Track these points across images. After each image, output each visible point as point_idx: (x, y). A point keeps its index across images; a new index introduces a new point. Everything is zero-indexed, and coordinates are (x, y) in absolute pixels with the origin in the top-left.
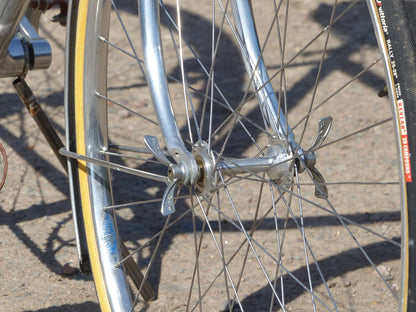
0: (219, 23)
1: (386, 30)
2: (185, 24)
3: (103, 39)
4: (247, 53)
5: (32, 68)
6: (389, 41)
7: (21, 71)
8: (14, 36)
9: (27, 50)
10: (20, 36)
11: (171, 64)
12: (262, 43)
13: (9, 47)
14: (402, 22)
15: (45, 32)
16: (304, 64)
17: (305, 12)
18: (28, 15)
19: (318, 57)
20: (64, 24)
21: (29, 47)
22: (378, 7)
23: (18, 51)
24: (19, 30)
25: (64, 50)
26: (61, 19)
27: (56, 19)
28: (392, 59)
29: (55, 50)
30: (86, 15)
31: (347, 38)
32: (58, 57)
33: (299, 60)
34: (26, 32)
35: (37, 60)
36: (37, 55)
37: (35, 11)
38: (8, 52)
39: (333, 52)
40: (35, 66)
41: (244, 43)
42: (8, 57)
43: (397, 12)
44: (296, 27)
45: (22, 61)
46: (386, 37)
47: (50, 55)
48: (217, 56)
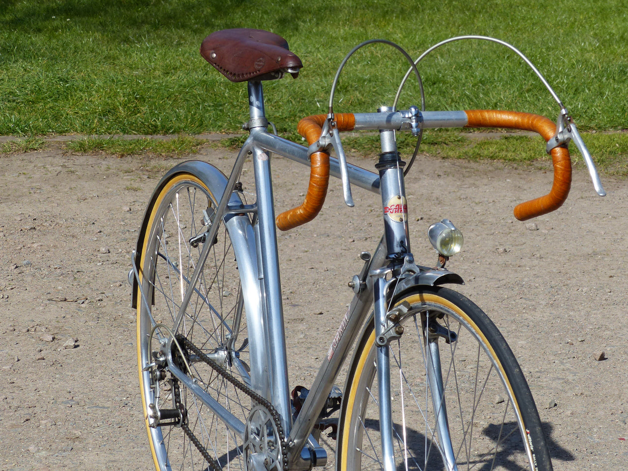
0: (431, 438)
1: (532, 449)
2: (408, 437)
3: (358, 449)
4: (447, 460)
5: (315, 466)
6: (534, 455)
7: (309, 467)
8: (304, 446)
9: (312, 455)
10: (308, 446)
11: (399, 460)
12: (455, 455)
13: (302, 453)
14: (542, 443)
15: (323, 440)
16: (481, 462)
17: (481, 429)
18: (313, 433)
19: (489, 457)
20: (334, 438)
21: (313, 453)
22: (527, 434)
23: (307, 455)
24: (308, 442)
25: (335, 452)
26: (333, 435)
27: (330, 435)
28: (536, 466)
29: (329, 452)
30: (348, 435)
31: (506, 446)
32: (331, 456)
33: (478, 459)
34: (312, 444)
35: (318, 461)
36: (319, 458)
37: (317, 431)
38: (301, 455)
39: (499, 455)
40: (317, 464)
41: (444, 454)
42: (301, 459)
43: (539, 437)
44: (475, 439)
45: (309, 462)
46: (532, 453)
47: (326, 457)
48: (427, 464)
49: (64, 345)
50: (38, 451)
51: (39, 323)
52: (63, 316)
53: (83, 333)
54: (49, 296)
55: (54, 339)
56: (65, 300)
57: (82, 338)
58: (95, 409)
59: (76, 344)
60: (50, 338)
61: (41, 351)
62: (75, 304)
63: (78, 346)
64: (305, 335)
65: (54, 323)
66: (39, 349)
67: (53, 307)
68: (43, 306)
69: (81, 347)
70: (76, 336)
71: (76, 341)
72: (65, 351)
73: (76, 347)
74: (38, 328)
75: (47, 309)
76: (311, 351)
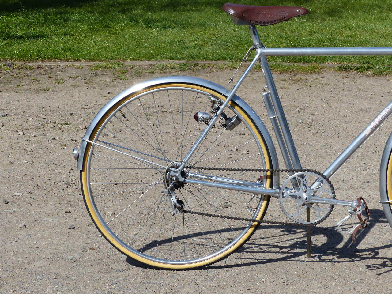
49: (242, 152)
50: (225, 193)
51: (231, 143)
52: (243, 141)
53: (252, 148)
54: (237, 132)
55: (237, 150)
56: (244, 134)
57: (251, 150)
58: (254, 178)
59: (248, 153)
60: (235, 149)
61: (230, 155)
62: (249, 136)
63: (249, 153)
64: (361, 154)
65: (238, 144)
66: (230, 154)
67: (238, 137)
68: (233, 137)
69: (250, 154)
70: (248, 149)
71: (248, 152)
72: (242, 155)
73: (247, 154)
74: (230, 145)
75: (235, 138)
76: (363, 160)
